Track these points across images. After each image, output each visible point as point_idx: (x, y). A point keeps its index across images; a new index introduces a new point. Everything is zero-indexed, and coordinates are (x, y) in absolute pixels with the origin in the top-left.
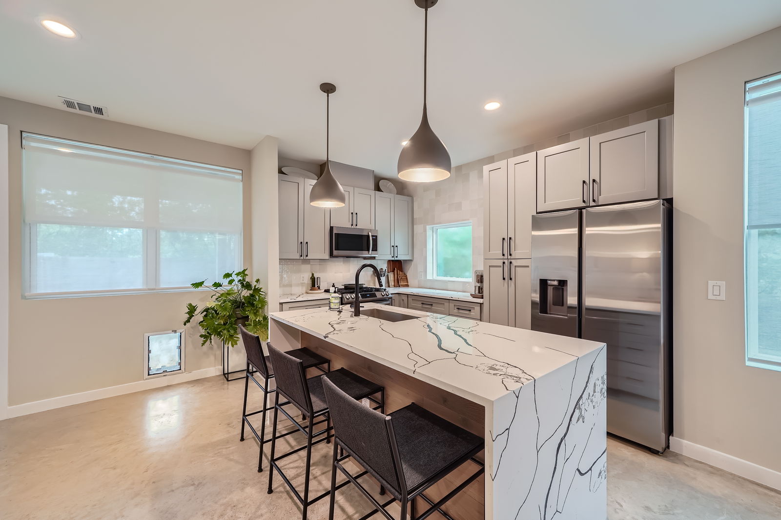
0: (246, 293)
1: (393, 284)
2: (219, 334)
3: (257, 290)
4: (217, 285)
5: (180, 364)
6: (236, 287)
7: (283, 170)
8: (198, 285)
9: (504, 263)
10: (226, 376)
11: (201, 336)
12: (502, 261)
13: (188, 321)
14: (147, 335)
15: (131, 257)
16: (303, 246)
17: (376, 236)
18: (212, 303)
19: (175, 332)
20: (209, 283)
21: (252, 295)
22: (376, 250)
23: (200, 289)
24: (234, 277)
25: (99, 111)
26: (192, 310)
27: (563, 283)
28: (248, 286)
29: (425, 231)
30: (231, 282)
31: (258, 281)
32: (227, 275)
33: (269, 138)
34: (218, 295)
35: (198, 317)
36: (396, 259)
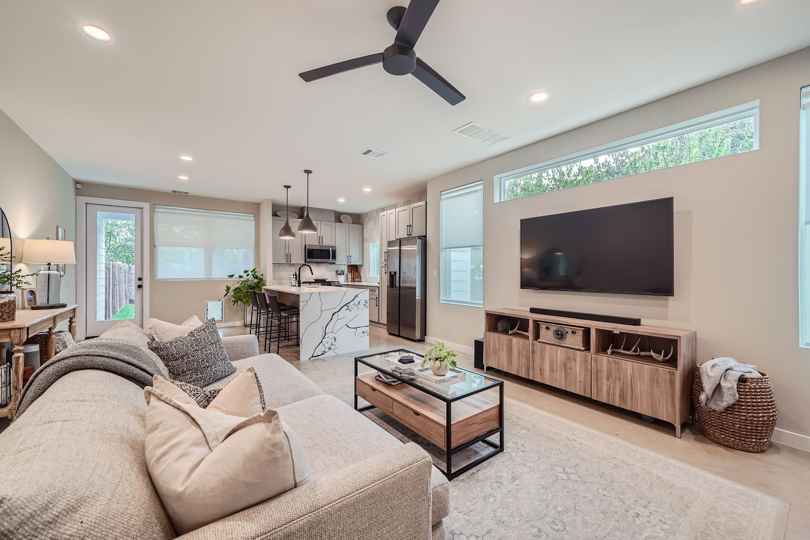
0: (256, 281)
1: (350, 280)
2: (241, 300)
3: (261, 280)
4: (241, 277)
5: (222, 318)
6: (251, 277)
7: (278, 213)
8: (231, 276)
9: (385, 265)
10: (246, 326)
11: (233, 301)
12: (384, 264)
13: (226, 295)
14: (206, 301)
15: (176, 265)
16: (288, 257)
17: (335, 250)
18: (238, 285)
19: (220, 301)
20: (236, 276)
21: (258, 282)
22: (335, 258)
23: (232, 279)
24: (249, 272)
25: (187, 193)
26: (228, 289)
27: (395, 273)
28: (256, 277)
29: (369, 245)
30: (248, 275)
31: (262, 275)
32: (246, 272)
33: (267, 199)
34: (241, 282)
35: (231, 293)
36: (350, 264)
